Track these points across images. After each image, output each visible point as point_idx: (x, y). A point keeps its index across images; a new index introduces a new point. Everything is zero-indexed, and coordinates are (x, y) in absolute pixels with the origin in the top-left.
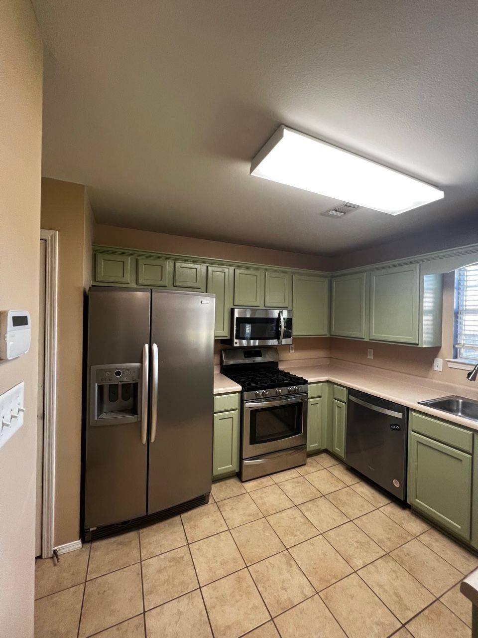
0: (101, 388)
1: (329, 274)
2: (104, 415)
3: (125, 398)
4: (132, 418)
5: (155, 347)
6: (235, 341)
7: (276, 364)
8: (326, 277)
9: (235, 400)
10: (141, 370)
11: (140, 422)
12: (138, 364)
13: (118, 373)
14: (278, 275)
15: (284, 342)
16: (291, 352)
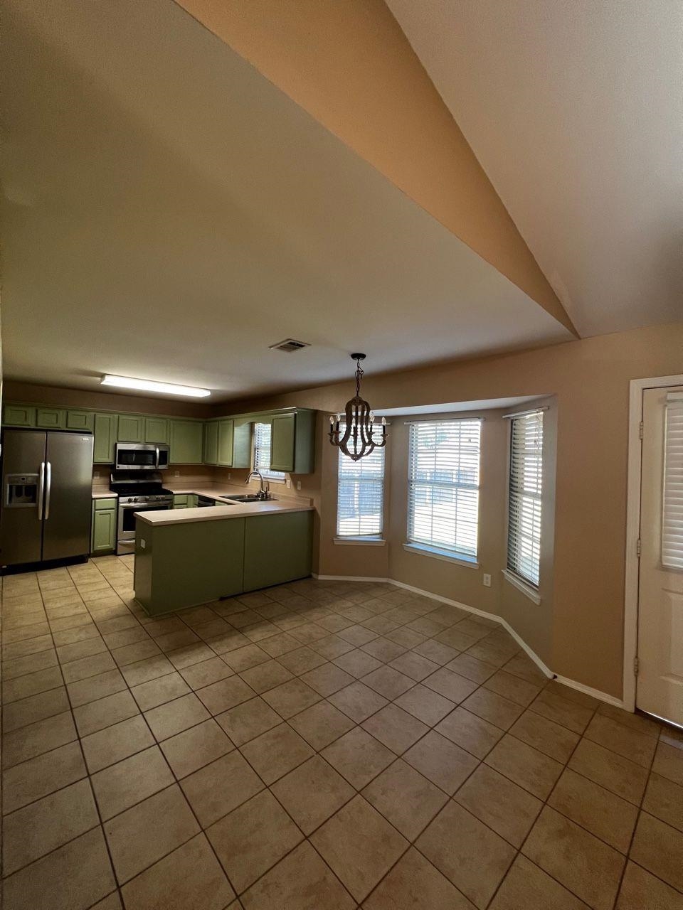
0: (11, 487)
1: (204, 420)
2: (13, 504)
3: (26, 495)
4: (32, 505)
5: (49, 465)
6: (117, 465)
7: (160, 485)
8: (200, 422)
9: (112, 503)
10: (39, 478)
11: (37, 508)
12: (36, 475)
13: (23, 479)
14: (159, 420)
15: (161, 467)
16: (176, 476)
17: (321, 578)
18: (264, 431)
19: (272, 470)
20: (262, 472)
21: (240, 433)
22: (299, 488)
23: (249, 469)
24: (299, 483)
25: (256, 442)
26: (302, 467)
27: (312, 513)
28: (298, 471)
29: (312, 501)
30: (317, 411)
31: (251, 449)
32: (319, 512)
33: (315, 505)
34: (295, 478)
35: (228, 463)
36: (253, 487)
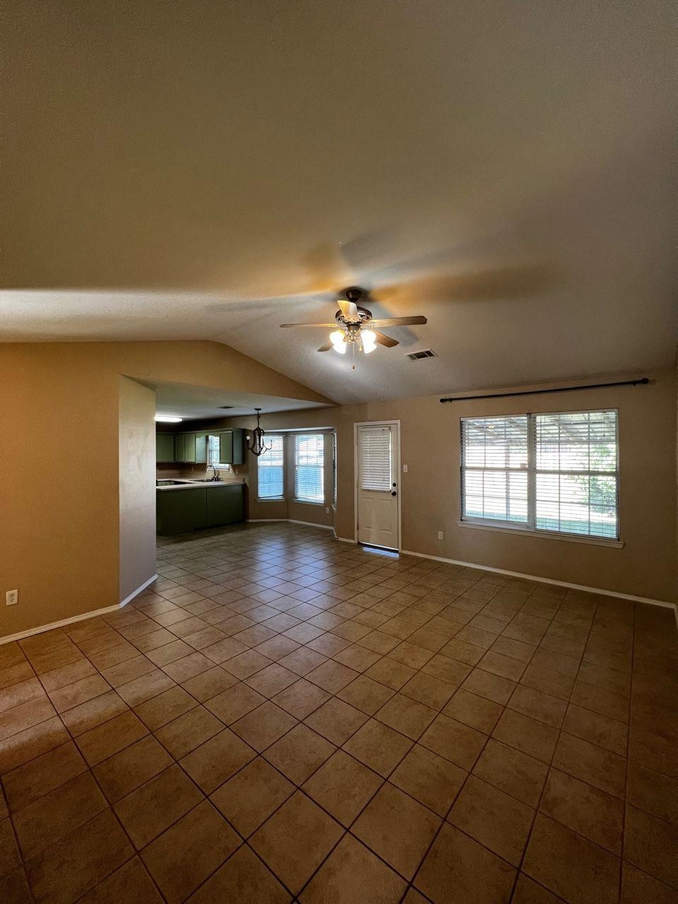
1: (175, 433)
8: (172, 435)
17: (250, 521)
18: (215, 441)
19: (220, 463)
20: (214, 465)
21: (200, 441)
22: (237, 473)
23: (206, 464)
24: (237, 470)
25: (210, 447)
26: (237, 461)
27: (244, 486)
28: (235, 463)
29: (244, 480)
30: (245, 429)
31: (207, 451)
32: (248, 485)
33: (246, 481)
34: (234, 467)
35: (192, 460)
36: (209, 474)
